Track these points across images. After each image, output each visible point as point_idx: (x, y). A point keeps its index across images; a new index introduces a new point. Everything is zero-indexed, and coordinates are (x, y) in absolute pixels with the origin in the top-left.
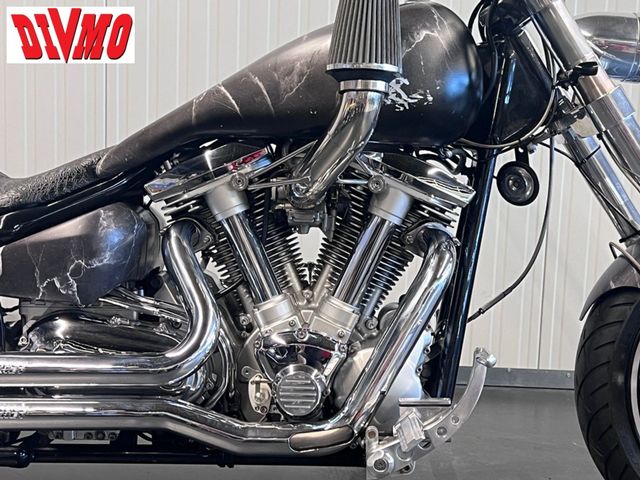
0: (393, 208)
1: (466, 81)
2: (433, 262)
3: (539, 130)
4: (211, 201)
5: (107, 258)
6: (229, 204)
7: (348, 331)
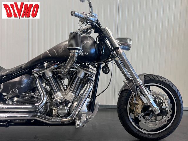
0: (81, 75)
1: (95, 50)
2: (89, 85)
3: (109, 59)
4: (45, 74)
5: (24, 85)
6: (49, 74)
7: (73, 99)
